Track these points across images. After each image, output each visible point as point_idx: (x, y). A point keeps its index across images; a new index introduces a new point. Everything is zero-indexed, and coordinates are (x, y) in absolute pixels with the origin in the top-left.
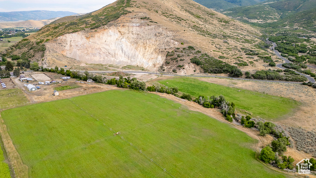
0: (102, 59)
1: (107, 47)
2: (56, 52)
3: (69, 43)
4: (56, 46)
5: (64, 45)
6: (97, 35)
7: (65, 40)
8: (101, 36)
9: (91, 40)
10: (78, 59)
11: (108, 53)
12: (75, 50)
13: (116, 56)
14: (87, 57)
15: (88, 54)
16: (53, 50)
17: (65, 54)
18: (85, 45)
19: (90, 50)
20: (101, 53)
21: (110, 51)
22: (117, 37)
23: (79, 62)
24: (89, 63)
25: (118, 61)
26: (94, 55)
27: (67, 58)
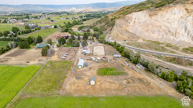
0: (160, 37)
1: (168, 25)
2: (122, 27)
3: (133, 20)
4: (123, 22)
5: (129, 21)
6: (160, 13)
7: (131, 17)
8: (164, 14)
9: (153, 18)
10: (137, 34)
11: (168, 32)
12: (137, 26)
13: (177, 35)
14: (146, 34)
15: (147, 31)
16: (120, 26)
17: (128, 29)
18: (147, 22)
19: (150, 27)
20: (161, 30)
21: (171, 30)
22: (182, 15)
23: (138, 38)
24: (147, 39)
25: (178, 40)
26: (153, 32)
27: (129, 33)
